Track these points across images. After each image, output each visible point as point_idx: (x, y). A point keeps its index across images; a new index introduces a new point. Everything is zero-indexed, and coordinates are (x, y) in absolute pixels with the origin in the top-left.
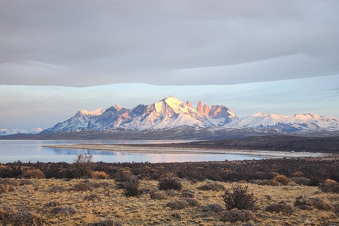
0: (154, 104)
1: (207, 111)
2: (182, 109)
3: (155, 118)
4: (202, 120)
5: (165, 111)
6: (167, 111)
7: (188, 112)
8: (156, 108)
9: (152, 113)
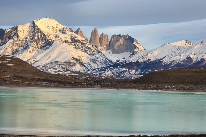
0: (17, 28)
1: (105, 43)
2: (62, 36)
3: (15, 48)
4: (91, 53)
5: (32, 38)
6: (36, 38)
7: (70, 41)
8: (19, 33)
9: (11, 41)
